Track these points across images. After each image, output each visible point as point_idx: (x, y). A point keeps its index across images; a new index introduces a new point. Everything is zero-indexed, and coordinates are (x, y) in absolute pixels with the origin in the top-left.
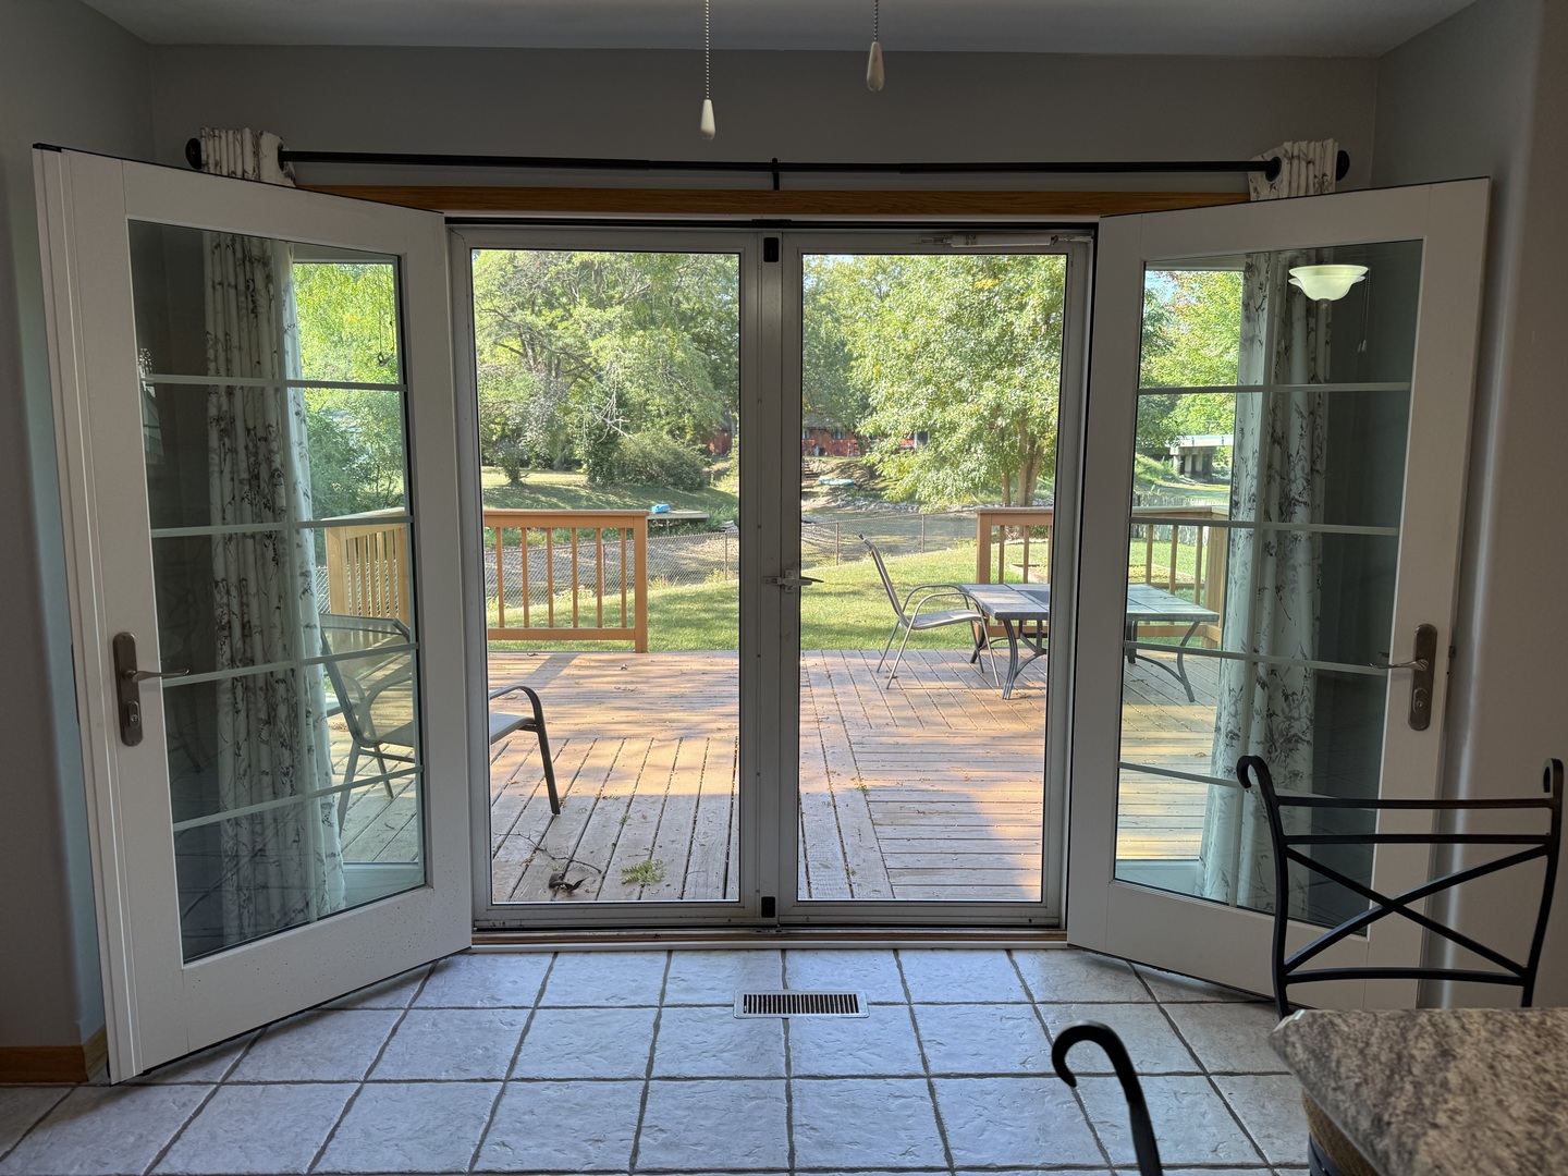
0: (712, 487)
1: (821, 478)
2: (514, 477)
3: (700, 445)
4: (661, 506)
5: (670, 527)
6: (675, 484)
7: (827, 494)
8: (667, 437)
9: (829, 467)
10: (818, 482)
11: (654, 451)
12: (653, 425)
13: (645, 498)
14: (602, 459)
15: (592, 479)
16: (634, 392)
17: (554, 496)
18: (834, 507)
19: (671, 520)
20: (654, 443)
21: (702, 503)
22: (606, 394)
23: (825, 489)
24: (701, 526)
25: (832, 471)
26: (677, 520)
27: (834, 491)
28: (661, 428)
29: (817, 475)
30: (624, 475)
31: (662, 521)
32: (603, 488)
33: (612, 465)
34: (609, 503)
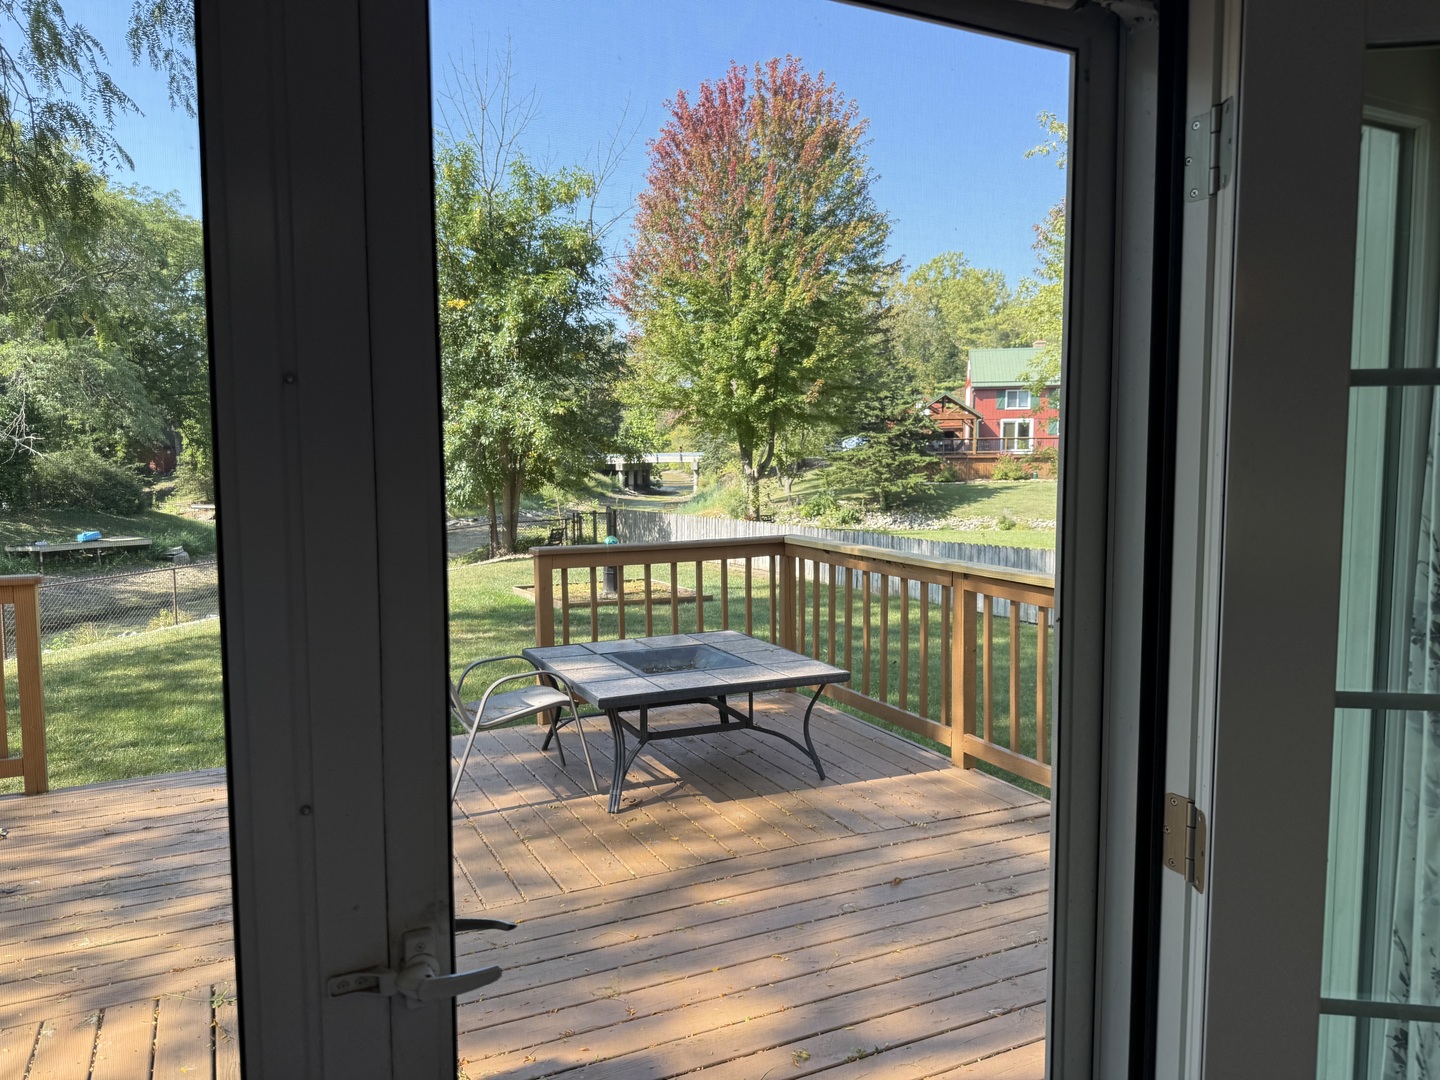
0: (155, 509)
3: (138, 464)
4: (89, 533)
5: (103, 557)
6: (106, 509)
8: (93, 455)
11: (79, 472)
12: (77, 442)
13: (68, 525)
14: (10, 482)
16: (48, 405)
19: (103, 549)
20: (77, 462)
21: (143, 528)
22: (12, 408)
24: (142, 554)
26: (110, 548)
28: (86, 446)
30: (40, 500)
31: (94, 551)
33: (21, 490)
34: (19, 532)
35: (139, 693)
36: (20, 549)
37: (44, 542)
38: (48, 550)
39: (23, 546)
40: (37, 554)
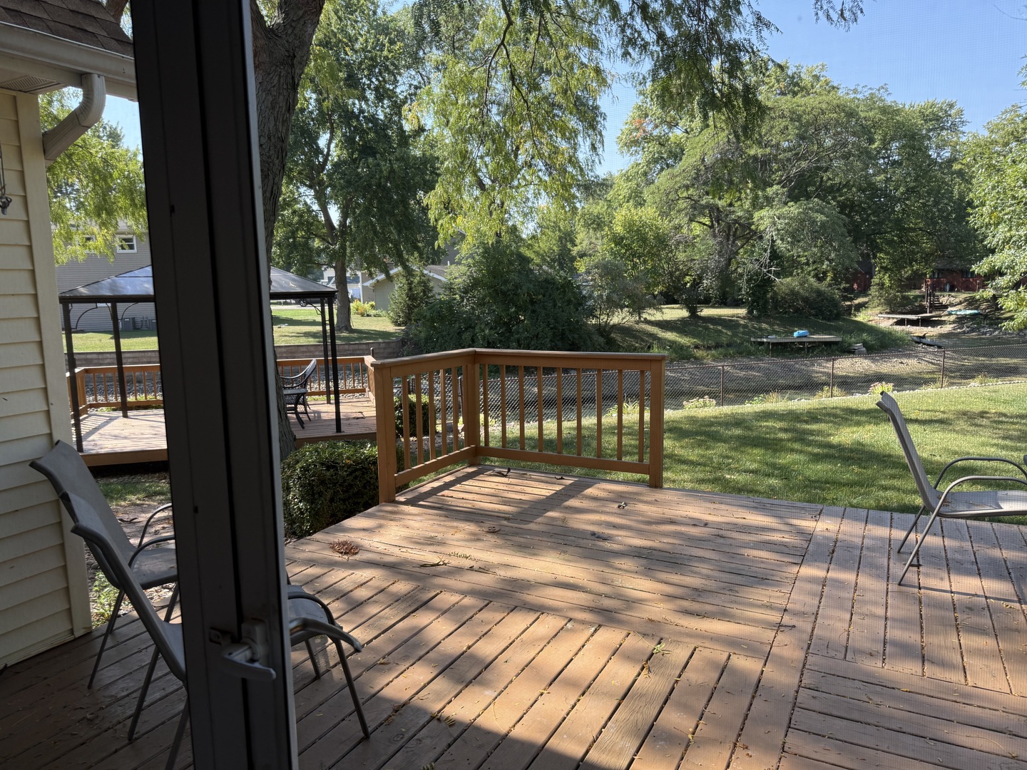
1: (950, 309)
2: (693, 312)
3: (844, 285)
4: (802, 331)
5: (808, 348)
6: (816, 315)
7: (954, 322)
8: (812, 280)
9: (957, 300)
10: (946, 313)
11: (801, 291)
12: (803, 271)
13: (790, 326)
14: (759, 298)
15: (750, 312)
16: (784, 247)
17: (720, 325)
18: (960, 333)
19: (810, 343)
20: (801, 285)
21: (837, 330)
22: (762, 250)
23: (952, 318)
24: (834, 347)
25: (960, 303)
26: (814, 342)
27: (961, 320)
28: (808, 274)
29: (946, 307)
30: (776, 309)
31: (803, 343)
32: (758, 319)
33: (766, 302)
34: (761, 329)
35: (774, 439)
36: (759, 340)
37: (774, 336)
38: (775, 341)
39: (761, 338)
40: (769, 343)
